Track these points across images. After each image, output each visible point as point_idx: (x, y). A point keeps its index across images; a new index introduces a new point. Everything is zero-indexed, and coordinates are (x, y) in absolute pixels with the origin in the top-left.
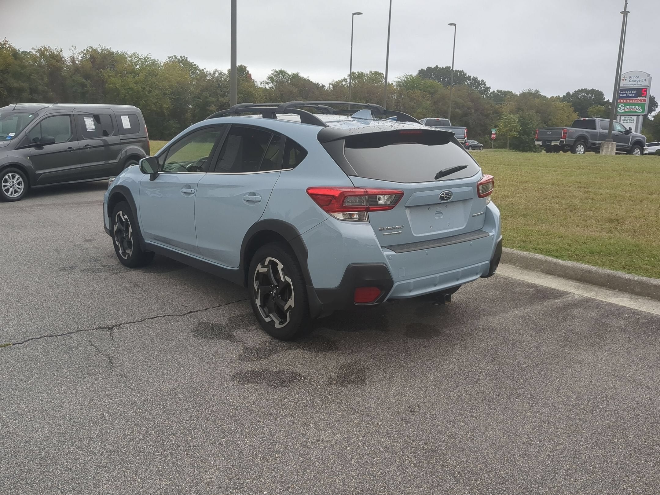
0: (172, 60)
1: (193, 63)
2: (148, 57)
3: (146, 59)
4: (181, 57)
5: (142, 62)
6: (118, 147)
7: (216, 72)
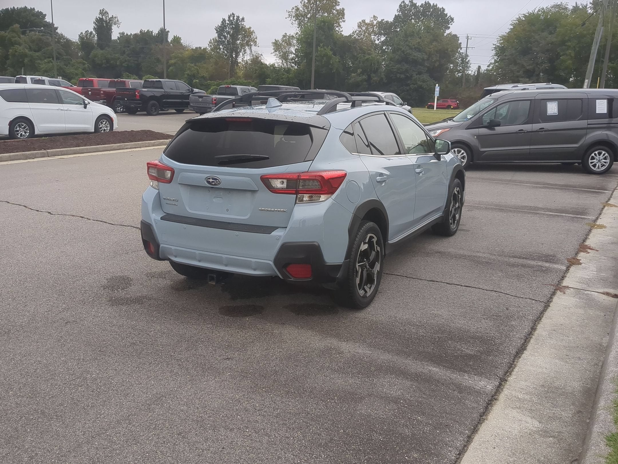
6: (584, 131)
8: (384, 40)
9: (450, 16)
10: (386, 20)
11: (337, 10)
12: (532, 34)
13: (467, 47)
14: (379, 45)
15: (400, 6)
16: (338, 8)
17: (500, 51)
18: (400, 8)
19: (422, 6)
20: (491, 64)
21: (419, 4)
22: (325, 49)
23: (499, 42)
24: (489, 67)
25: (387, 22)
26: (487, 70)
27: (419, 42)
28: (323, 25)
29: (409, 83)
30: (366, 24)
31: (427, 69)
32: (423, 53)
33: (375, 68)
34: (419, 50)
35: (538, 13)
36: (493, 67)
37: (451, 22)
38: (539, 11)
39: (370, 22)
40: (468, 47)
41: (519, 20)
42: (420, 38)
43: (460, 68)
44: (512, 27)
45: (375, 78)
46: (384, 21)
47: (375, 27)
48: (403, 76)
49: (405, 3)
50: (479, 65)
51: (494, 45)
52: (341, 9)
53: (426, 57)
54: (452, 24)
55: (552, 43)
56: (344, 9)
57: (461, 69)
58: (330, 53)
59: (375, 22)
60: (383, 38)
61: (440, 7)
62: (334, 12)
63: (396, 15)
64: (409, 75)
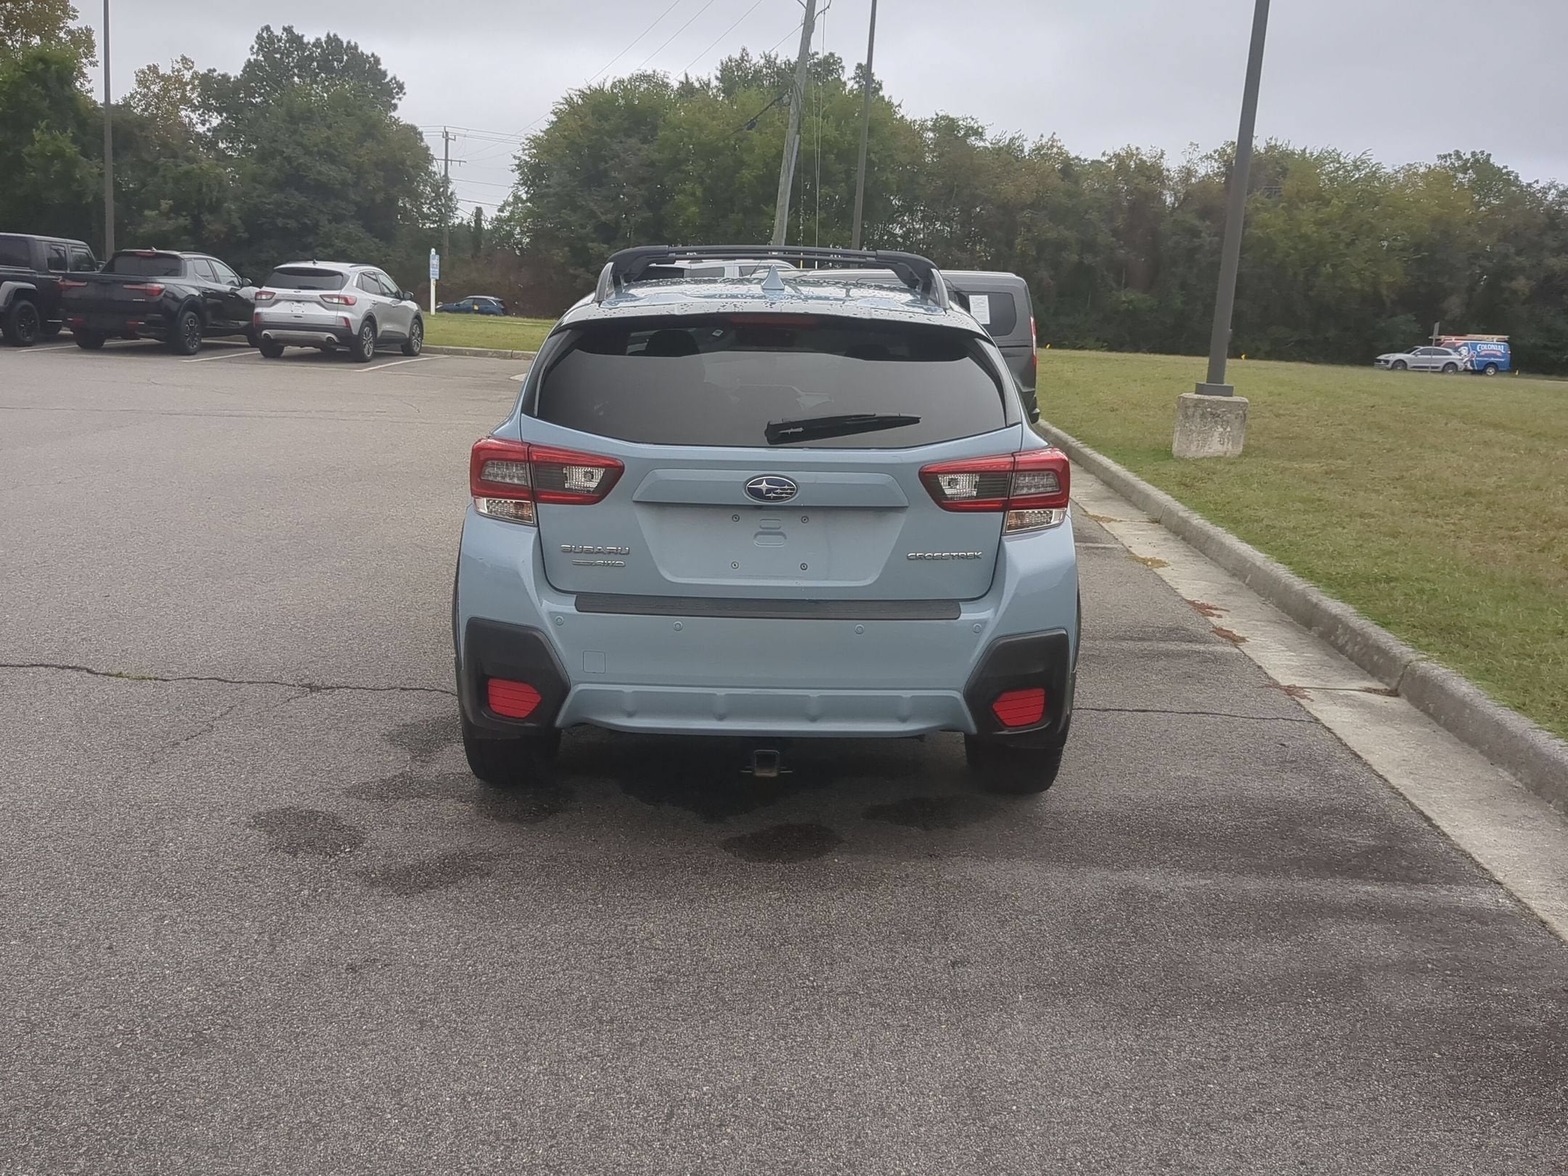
0: (1448, 163)
1: (1506, 167)
2: (1364, 157)
3: (1359, 163)
4: (1474, 154)
5: (1346, 171)
7: (1550, 189)
8: (218, 125)
9: (395, 78)
10: (220, 71)
11: (70, 32)
12: (605, 138)
13: (446, 160)
14: (206, 137)
15: (259, 37)
16: (72, 25)
17: (532, 173)
18: (260, 45)
19: (317, 44)
20: (506, 204)
21: (309, 38)
22: (54, 138)
23: (527, 152)
24: (503, 212)
25: (225, 77)
26: (498, 219)
27: (328, 138)
28: (42, 69)
29: (311, 243)
30: (163, 78)
31: (355, 209)
32: (344, 168)
33: (214, 200)
34: (332, 159)
35: (612, 91)
36: (512, 213)
37: (397, 93)
38: (614, 86)
39: (173, 72)
40: (449, 158)
41: (569, 101)
42: (329, 127)
43: (432, 210)
44: (554, 118)
45: (214, 226)
46: (215, 74)
47: (188, 88)
48: (292, 224)
49: (272, 33)
50: (479, 205)
51: (515, 157)
52: (81, 29)
53: (350, 177)
54: (400, 99)
55: (652, 164)
56: (90, 30)
57: (434, 213)
58: (71, 150)
59: (187, 75)
60: (216, 121)
61: (365, 52)
62: (62, 35)
63: (249, 60)
64: (309, 222)
